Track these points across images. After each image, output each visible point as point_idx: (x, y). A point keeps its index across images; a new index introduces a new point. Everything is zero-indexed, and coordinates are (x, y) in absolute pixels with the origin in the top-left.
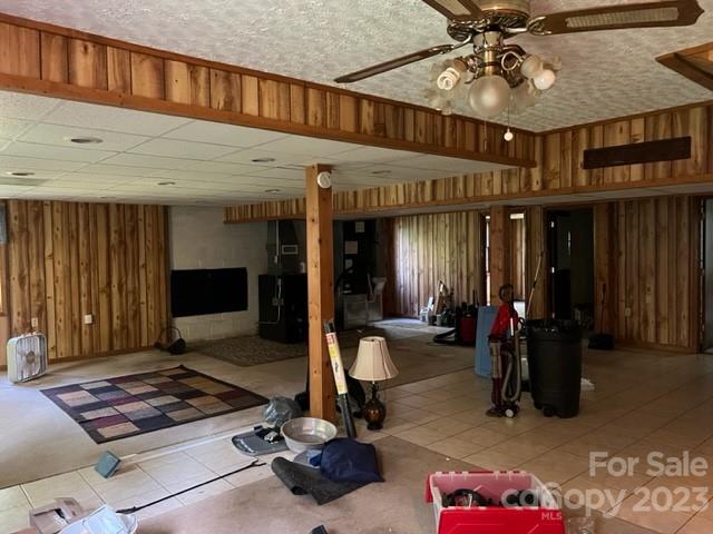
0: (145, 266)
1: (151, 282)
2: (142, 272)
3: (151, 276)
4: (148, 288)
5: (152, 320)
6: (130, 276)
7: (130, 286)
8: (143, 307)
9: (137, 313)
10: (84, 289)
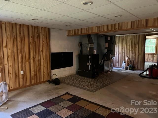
0: (42, 51)
1: (44, 57)
2: (41, 53)
3: (44, 55)
4: (43, 59)
5: (45, 71)
6: (37, 55)
7: (37, 59)
8: (42, 67)
9: (40, 69)
10: (20, 60)
